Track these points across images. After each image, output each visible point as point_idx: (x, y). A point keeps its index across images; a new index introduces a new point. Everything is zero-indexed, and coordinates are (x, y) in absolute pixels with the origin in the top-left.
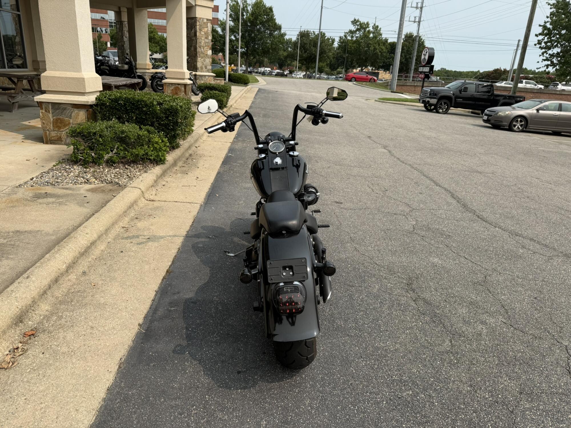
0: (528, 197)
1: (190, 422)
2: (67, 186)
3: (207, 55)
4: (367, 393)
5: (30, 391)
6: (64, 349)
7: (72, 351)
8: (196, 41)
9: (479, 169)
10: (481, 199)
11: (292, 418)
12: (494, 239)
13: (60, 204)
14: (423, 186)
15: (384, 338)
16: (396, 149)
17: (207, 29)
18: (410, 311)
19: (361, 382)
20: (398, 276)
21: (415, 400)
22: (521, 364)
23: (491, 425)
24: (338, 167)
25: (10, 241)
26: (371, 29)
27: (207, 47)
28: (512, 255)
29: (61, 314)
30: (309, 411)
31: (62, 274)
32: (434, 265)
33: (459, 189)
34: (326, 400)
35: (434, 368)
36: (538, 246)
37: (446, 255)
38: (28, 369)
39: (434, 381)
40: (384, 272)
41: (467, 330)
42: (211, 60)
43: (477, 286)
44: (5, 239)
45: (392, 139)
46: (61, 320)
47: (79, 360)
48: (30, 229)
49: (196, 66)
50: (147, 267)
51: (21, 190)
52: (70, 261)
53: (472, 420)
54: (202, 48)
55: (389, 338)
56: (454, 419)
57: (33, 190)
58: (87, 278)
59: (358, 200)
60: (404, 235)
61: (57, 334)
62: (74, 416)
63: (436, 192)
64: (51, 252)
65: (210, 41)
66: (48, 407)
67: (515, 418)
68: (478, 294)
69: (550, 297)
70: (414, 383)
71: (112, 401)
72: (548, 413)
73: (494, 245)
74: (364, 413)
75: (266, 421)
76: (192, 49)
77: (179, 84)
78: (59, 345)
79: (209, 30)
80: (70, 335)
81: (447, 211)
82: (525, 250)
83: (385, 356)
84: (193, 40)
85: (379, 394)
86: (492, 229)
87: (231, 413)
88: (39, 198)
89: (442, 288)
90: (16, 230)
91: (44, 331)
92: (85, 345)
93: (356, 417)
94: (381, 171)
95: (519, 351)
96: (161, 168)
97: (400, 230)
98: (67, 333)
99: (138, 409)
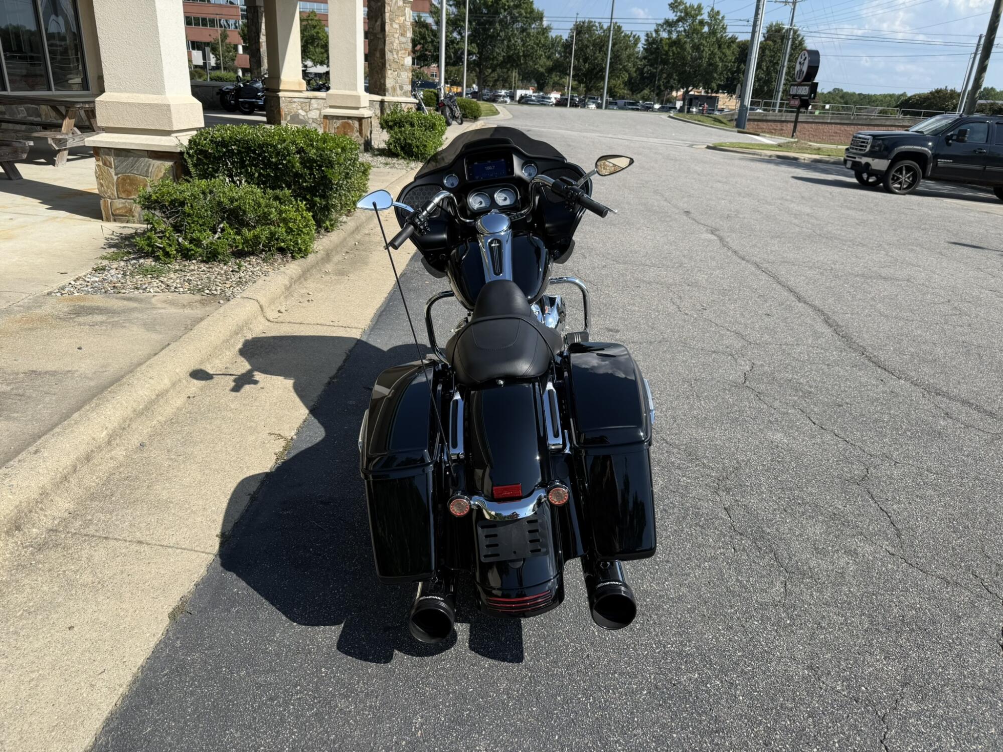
0: (970, 325)
1: (287, 715)
2: (131, 295)
3: (403, 65)
4: (615, 672)
5: (17, 649)
6: (87, 578)
7: (99, 583)
8: (385, 41)
9: (884, 272)
10: (879, 327)
11: (470, 713)
12: (894, 400)
13: (114, 325)
14: (773, 301)
15: (661, 574)
16: (734, 235)
17: (403, 18)
18: (716, 528)
19: (606, 652)
20: (703, 464)
21: (703, 691)
22: (912, 630)
23: (839, 742)
24: (621, 267)
25: (17, 388)
26: (705, 17)
27: (403, 52)
28: (923, 430)
29: (89, 517)
30: (503, 703)
31: (99, 447)
32: (773, 446)
33: (841, 308)
34: (537, 683)
35: (745, 632)
36: (975, 415)
37: (798, 428)
38: (19, 611)
39: (743, 655)
40: (679, 456)
41: (819, 565)
42: (410, 75)
43: (848, 485)
44: (8, 385)
45: (728, 216)
46: (88, 527)
47: (108, 598)
48: (54, 369)
49: (384, 85)
50: (251, 438)
51: (51, 301)
52: (116, 424)
53: (804, 730)
54: (395, 53)
55: (671, 575)
56: (769, 728)
57: (71, 300)
58: (145, 455)
59: (649, 326)
60: (725, 389)
61: (77, 552)
62: (85, 695)
63: (797, 313)
64: (83, 409)
65: (409, 40)
66: (43, 677)
67: (886, 730)
68: (849, 500)
69: (985, 508)
70: (704, 657)
71: (155, 672)
72: (952, 723)
73: (892, 412)
74: (603, 710)
75: (422, 717)
76: (378, 55)
77: (349, 118)
78: (78, 571)
79: (407, 19)
80: (100, 553)
81: (813, 347)
82: (950, 421)
83: (658, 608)
84: (379, 38)
85: (636, 677)
86: (893, 382)
87: (361, 701)
88: (78, 314)
89: (783, 488)
90: (31, 369)
91: (56, 546)
92: (122, 572)
93: (588, 716)
94: (699, 274)
95: (912, 607)
96: (299, 266)
97: (718, 381)
98: (95, 551)
99: (199, 686)
